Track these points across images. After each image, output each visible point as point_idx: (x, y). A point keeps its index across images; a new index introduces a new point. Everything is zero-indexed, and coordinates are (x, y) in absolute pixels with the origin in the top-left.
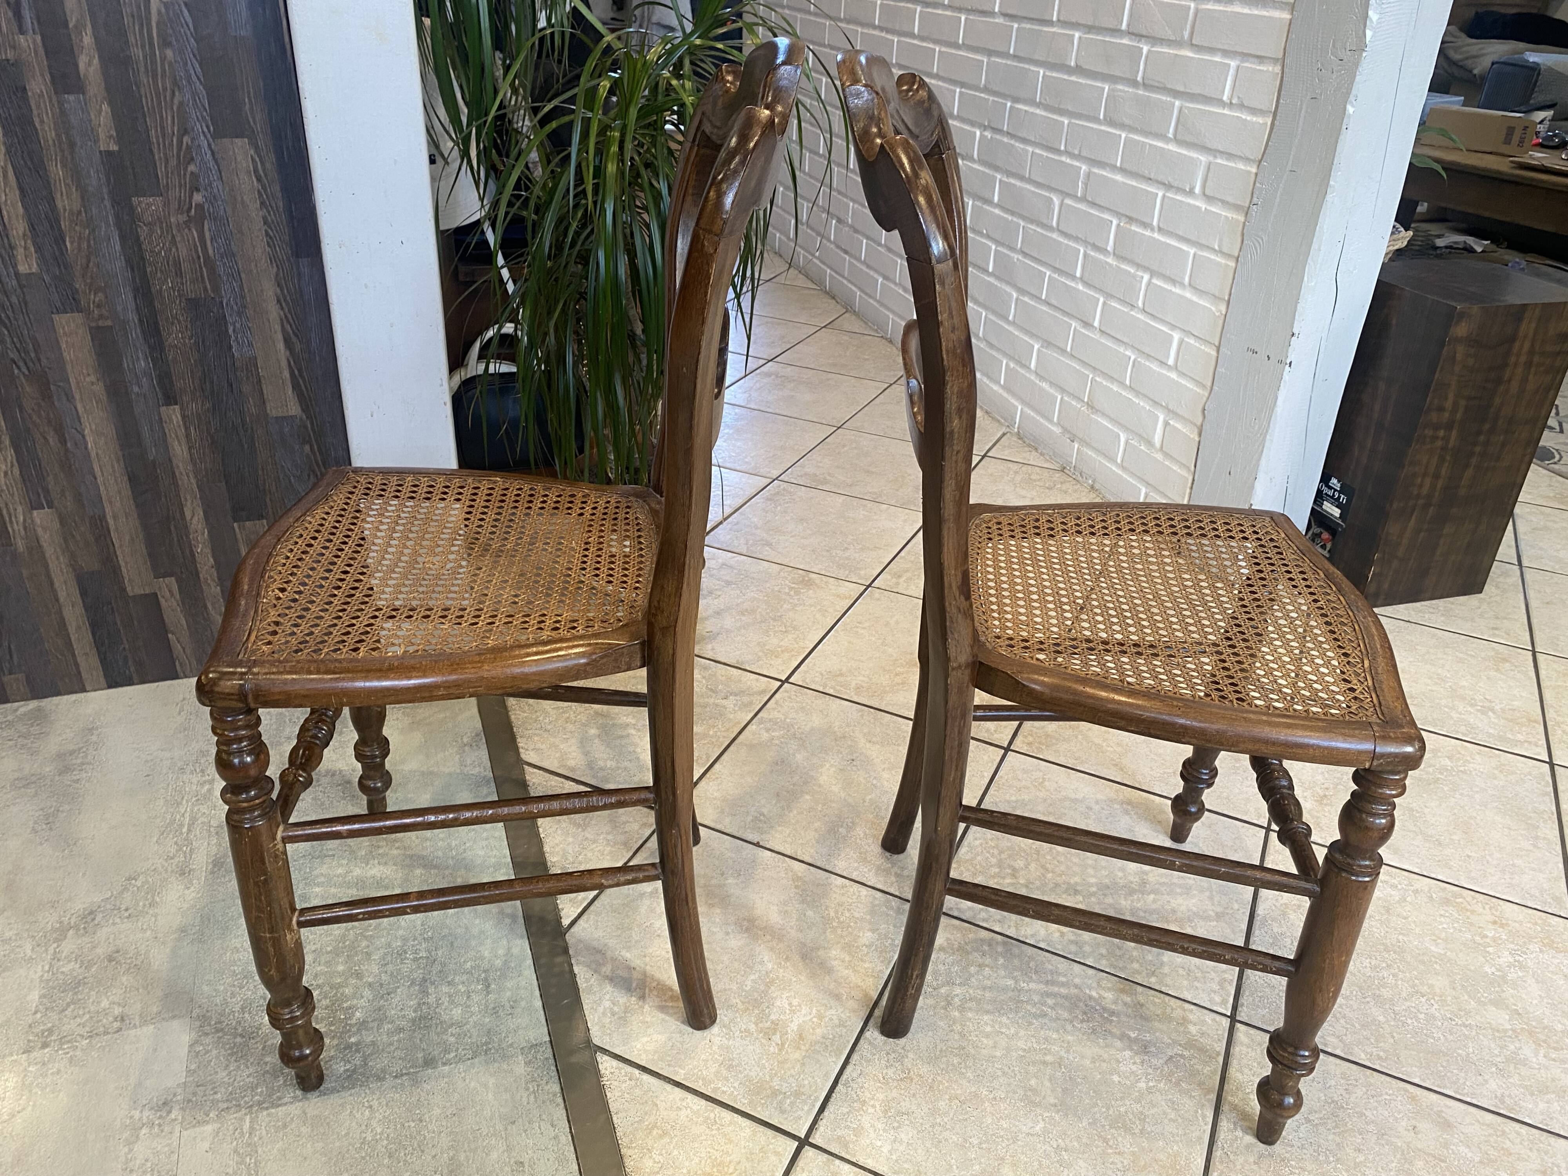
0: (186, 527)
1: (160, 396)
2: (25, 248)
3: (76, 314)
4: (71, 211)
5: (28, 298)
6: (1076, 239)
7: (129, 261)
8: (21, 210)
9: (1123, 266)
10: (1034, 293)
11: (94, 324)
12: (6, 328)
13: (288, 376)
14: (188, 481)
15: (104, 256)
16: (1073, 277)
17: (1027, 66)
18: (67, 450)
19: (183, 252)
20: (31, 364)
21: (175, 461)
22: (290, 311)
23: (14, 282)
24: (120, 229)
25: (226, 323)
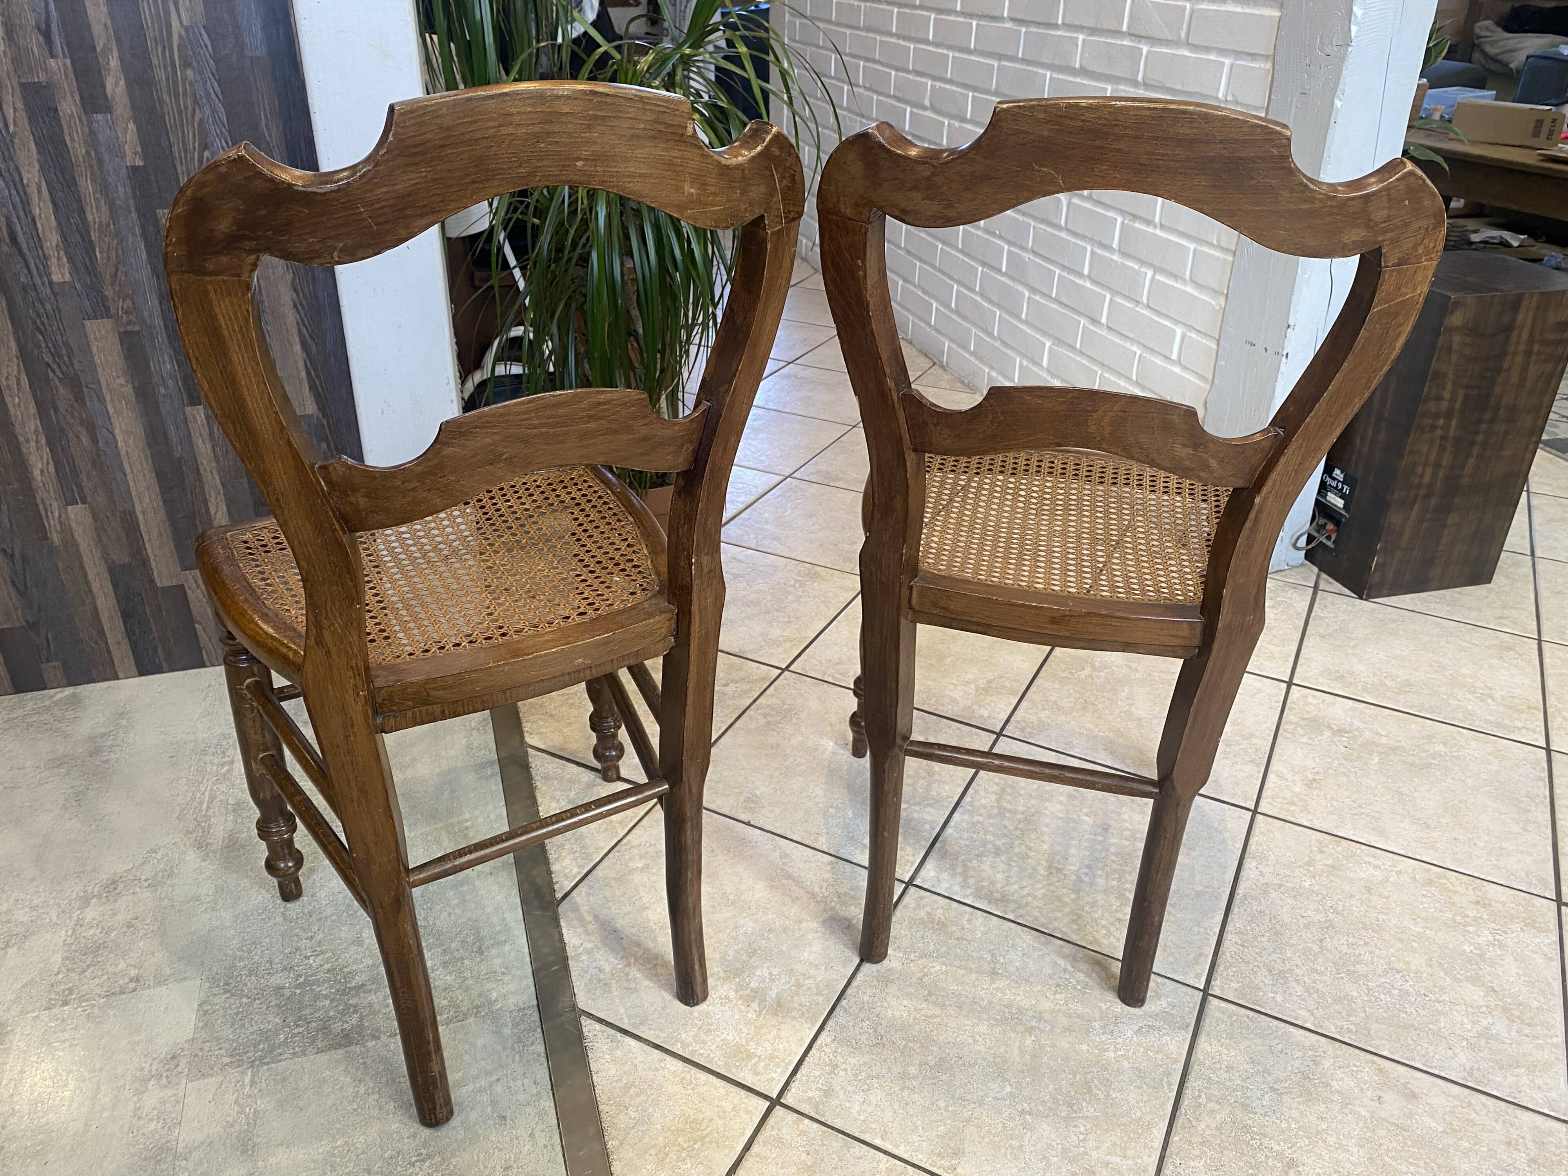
1: (185, 395)
2: (59, 259)
3: (105, 320)
4: (100, 221)
5: (61, 305)
6: (1084, 237)
7: (154, 267)
8: (54, 223)
9: (1127, 263)
10: (1044, 290)
11: (122, 329)
12: (41, 333)
13: (305, 377)
14: (212, 478)
15: (131, 264)
16: (1080, 275)
17: (1034, 69)
18: (98, 448)
20: (64, 368)
21: (199, 460)
22: (306, 315)
23: (49, 290)
24: (146, 239)
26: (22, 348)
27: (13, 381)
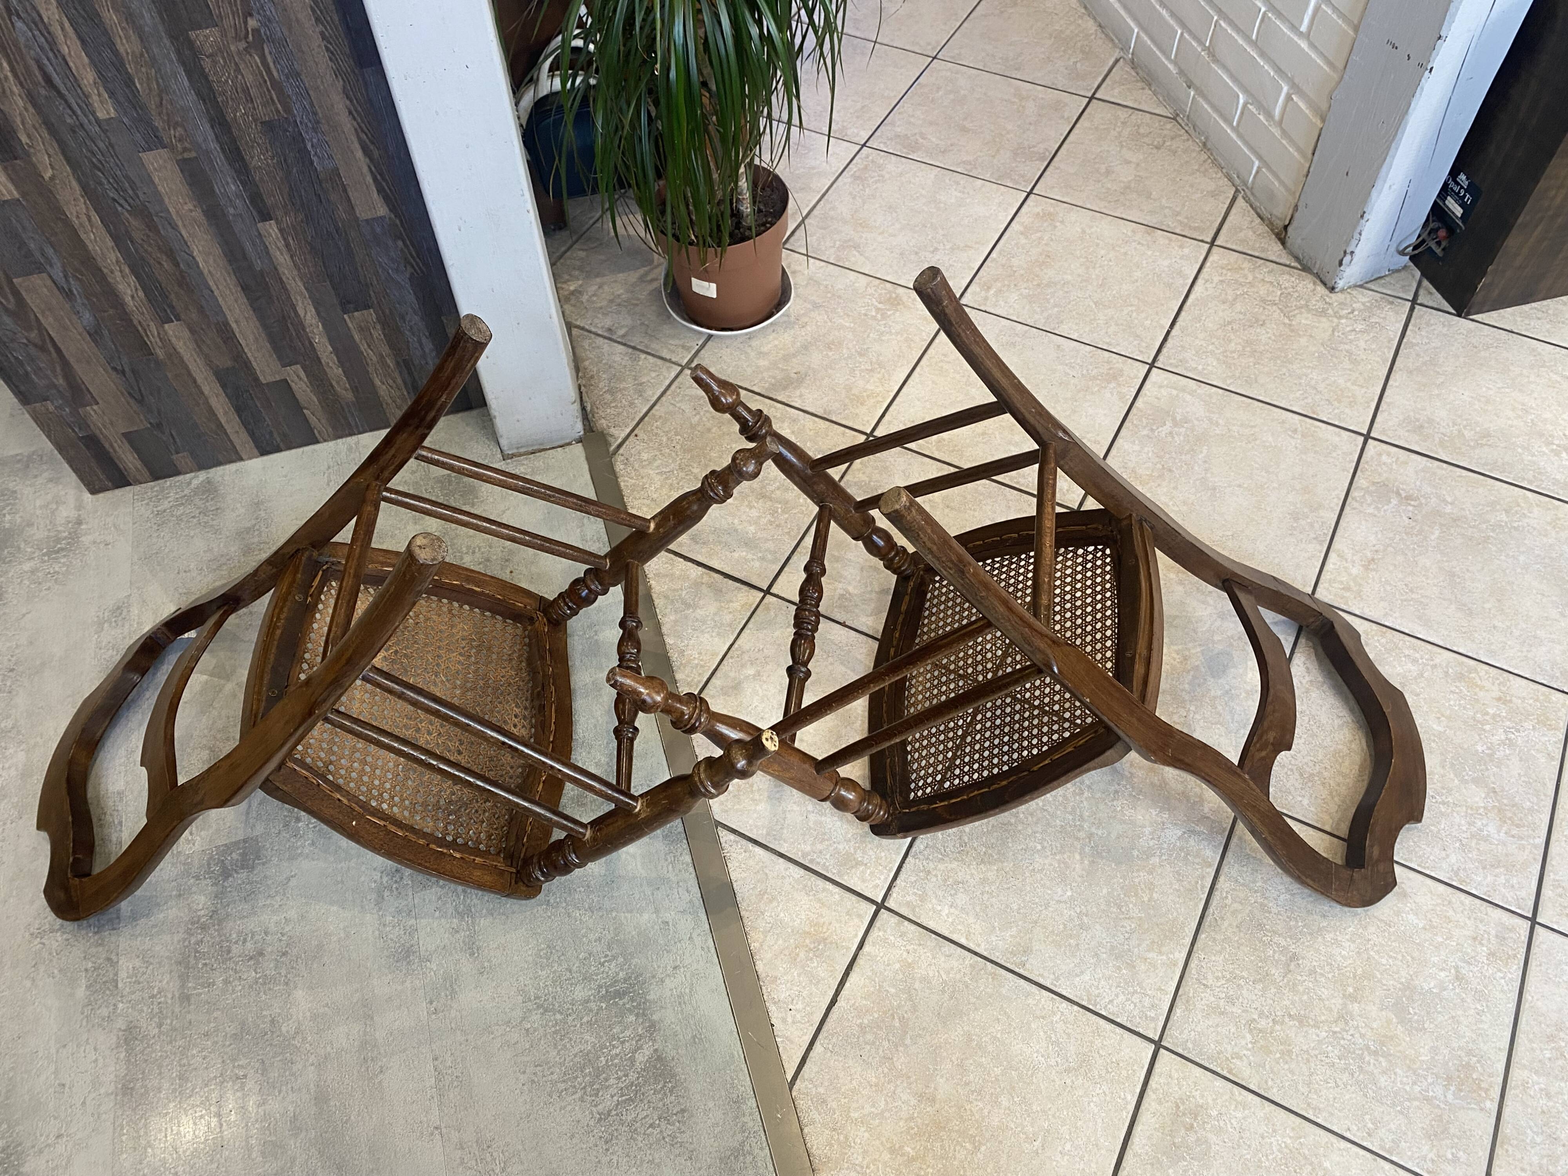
0: (301, 323)
1: (255, 213)
2: (99, 95)
3: (161, 151)
4: (133, 52)
5: (113, 140)
7: (198, 94)
8: (86, 60)
11: (180, 157)
12: (100, 170)
13: (371, 181)
14: (296, 286)
15: (174, 92)
18: (181, 272)
19: (250, 79)
20: (130, 201)
22: (363, 122)
23: (97, 129)
24: (184, 64)
25: (303, 140)
26: (84, 188)
27: (84, 218)
